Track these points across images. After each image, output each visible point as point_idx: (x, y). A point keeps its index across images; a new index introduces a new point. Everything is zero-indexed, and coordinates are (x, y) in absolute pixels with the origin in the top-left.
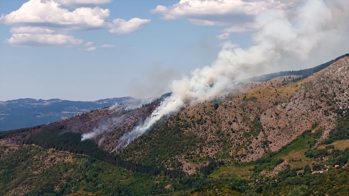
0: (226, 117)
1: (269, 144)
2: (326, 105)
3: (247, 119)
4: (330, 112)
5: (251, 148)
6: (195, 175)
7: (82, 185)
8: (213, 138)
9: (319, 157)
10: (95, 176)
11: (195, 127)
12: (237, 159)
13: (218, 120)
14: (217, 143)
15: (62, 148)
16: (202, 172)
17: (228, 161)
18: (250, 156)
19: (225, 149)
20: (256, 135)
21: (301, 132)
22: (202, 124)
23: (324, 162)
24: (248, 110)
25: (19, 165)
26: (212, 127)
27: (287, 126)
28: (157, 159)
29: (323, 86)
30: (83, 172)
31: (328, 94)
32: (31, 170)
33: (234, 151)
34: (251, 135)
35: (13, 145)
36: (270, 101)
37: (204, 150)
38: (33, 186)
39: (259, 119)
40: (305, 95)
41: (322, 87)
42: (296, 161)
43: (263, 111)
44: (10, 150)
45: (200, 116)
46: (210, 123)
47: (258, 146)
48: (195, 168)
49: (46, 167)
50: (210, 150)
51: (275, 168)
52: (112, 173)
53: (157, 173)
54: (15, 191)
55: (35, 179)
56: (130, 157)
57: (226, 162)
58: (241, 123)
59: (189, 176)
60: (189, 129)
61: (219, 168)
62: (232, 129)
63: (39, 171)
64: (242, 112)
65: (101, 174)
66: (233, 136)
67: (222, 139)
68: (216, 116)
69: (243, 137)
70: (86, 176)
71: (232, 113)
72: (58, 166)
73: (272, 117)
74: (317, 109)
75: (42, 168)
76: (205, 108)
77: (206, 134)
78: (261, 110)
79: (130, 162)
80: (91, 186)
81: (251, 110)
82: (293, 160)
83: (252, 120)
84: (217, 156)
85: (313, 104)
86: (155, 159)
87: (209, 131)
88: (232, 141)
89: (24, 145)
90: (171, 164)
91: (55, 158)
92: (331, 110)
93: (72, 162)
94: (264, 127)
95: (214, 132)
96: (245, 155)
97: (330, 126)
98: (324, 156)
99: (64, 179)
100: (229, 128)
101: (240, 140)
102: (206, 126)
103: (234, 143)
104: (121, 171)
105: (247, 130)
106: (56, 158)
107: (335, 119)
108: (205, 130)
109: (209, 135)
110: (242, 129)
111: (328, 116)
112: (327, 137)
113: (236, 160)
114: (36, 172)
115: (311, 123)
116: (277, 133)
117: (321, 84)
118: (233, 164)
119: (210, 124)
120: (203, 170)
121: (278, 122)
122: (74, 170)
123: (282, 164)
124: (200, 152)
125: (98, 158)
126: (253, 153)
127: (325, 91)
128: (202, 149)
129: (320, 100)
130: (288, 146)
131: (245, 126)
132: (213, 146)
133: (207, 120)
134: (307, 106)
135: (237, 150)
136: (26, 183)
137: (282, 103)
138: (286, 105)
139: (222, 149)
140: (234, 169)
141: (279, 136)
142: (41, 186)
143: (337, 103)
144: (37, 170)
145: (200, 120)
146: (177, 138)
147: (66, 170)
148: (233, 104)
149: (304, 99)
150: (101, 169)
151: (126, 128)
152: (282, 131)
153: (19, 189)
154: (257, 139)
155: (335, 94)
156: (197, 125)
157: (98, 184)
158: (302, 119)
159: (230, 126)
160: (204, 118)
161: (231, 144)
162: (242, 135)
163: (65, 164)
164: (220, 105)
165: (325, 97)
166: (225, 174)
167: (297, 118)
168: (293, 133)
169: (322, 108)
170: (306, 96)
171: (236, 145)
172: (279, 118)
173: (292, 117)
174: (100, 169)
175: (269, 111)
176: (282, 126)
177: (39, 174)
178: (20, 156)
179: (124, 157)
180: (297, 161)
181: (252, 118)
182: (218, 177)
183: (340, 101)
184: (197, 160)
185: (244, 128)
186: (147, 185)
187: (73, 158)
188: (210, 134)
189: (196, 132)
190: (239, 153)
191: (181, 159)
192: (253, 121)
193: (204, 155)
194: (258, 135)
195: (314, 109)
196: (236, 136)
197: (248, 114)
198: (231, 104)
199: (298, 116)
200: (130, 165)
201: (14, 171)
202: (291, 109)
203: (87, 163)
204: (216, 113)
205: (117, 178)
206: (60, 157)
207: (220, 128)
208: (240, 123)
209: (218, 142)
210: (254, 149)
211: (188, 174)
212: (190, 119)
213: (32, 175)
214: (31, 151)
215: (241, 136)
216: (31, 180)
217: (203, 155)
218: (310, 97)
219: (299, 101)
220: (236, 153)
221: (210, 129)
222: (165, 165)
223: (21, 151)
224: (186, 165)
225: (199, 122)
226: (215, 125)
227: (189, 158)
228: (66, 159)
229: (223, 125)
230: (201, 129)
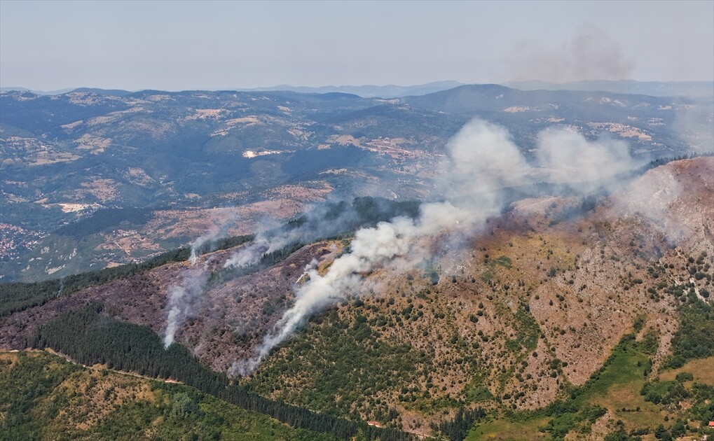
0: (460, 304)
1: (563, 369)
2: (649, 277)
3: (503, 308)
4: (661, 293)
5: (529, 377)
9: (673, 402)
10: (217, 437)
11: (401, 325)
12: (507, 402)
13: (445, 311)
14: (458, 365)
15: (122, 365)
16: (447, 434)
17: (492, 409)
18: (531, 395)
19: (478, 380)
20: (532, 345)
21: (616, 340)
22: (415, 319)
23: (683, 412)
24: (501, 287)
25: (37, 403)
26: (438, 328)
27: (585, 325)
28: (338, 399)
29: (633, 234)
30: (185, 426)
31: (646, 252)
32: (70, 420)
33: (498, 384)
34: (522, 346)
35: (4, 350)
36: (538, 268)
37: (435, 382)
39: (528, 309)
40: (602, 252)
41: (631, 234)
42: (629, 411)
43: (531, 290)
44: (2, 363)
45: (405, 299)
46: (432, 316)
47: (543, 373)
48: (428, 423)
49: (100, 411)
50: (447, 380)
51: (594, 428)
52: (249, 428)
53: (350, 434)
56: (276, 389)
57: (488, 411)
58: (495, 318)
60: (389, 328)
61: (479, 426)
62: (481, 333)
63: (88, 422)
64: (489, 293)
65: (226, 431)
66: (486, 347)
67: (466, 355)
68: (440, 301)
69: (506, 350)
71: (471, 296)
72: (126, 408)
73: (551, 304)
74: (632, 285)
75: (92, 413)
76: (412, 281)
77: (430, 343)
78: (526, 288)
79: (280, 401)
81: (507, 288)
82: (624, 410)
83: (515, 312)
84: (467, 396)
85: (623, 274)
86: (333, 399)
87: (433, 336)
88: (486, 360)
89: (29, 349)
90: (372, 411)
91: (113, 389)
92: (661, 287)
93: (152, 398)
94: (542, 328)
95: (445, 339)
96: (522, 395)
97: (669, 326)
98: (682, 400)
100: (473, 329)
101: (503, 358)
102: (424, 324)
103: (491, 364)
104: (268, 424)
105: (512, 335)
106: (116, 389)
107: (672, 308)
108: (426, 334)
109: (438, 345)
110: (500, 333)
111: (658, 301)
112: (670, 349)
113: (506, 406)
114: (83, 426)
115: (630, 318)
116: (571, 342)
117: (627, 227)
118: (502, 415)
119: (431, 320)
120: (445, 428)
121: (566, 316)
122: (165, 420)
123: (605, 418)
124: (430, 386)
125: (209, 391)
126: (535, 388)
127: (638, 245)
128: (431, 378)
129: (634, 264)
130: (602, 373)
131: (504, 325)
132: (452, 372)
133: (422, 310)
134: (612, 278)
135: (503, 382)
137: (564, 272)
138: (572, 277)
139: (471, 378)
140: (508, 426)
141: (577, 350)
143: (667, 270)
144: (84, 421)
145: (409, 310)
146: (369, 351)
147: (148, 421)
149: (604, 262)
150: (223, 420)
151: (247, 318)
152: (580, 338)
154: (535, 355)
155: (658, 250)
156: (405, 322)
158: (611, 309)
159: (475, 326)
160: (416, 307)
161: (488, 367)
162: (503, 347)
163: (140, 405)
164: (441, 274)
165: (642, 257)
166: (494, 439)
167: (600, 307)
168: (603, 342)
169: (641, 283)
170: (606, 255)
171: (498, 370)
172: (566, 307)
173: (590, 305)
174: (222, 421)
175: (541, 290)
176: (576, 324)
177: (93, 431)
178: (30, 379)
179: (262, 389)
180: (633, 411)
181: (513, 306)
183: (672, 267)
184: (427, 406)
185: (503, 330)
187: (152, 390)
188: (437, 343)
189: (407, 336)
190: (508, 389)
191: (391, 399)
192: (517, 314)
193: (438, 393)
194: (536, 347)
195: (628, 286)
196: (492, 349)
198: (463, 273)
199: (601, 302)
200: (282, 410)
201: (30, 420)
202: (585, 287)
203: (190, 403)
204: (438, 293)
206: (124, 387)
207: (456, 330)
209: (459, 362)
210: (536, 380)
211: (417, 438)
212: (385, 304)
213: (79, 435)
214: (51, 367)
215: (503, 349)
217: (435, 392)
218: (613, 258)
219: (595, 267)
220: (502, 389)
221: (434, 330)
222: (361, 414)
223: (28, 366)
224: (408, 417)
225: (407, 313)
226: (443, 322)
227: (408, 399)
228: (139, 391)
229: (460, 321)
230: (415, 331)
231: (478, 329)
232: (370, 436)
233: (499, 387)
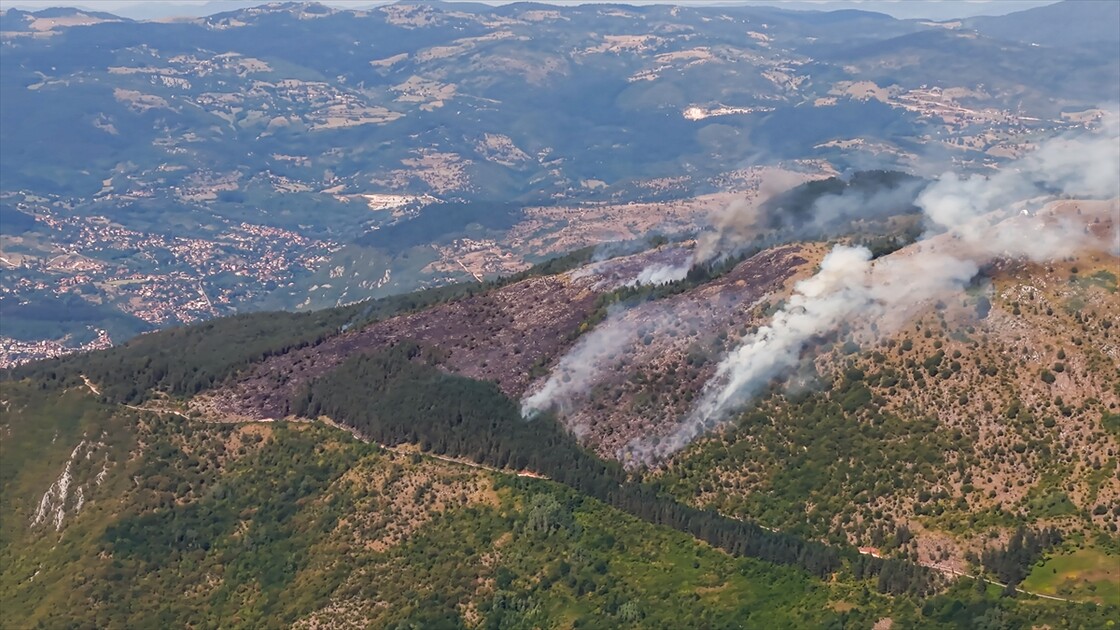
0: (1025, 351)
3: (1099, 359)
6: (968, 584)
7: (559, 603)
8: (1001, 434)
10: (602, 569)
11: (922, 385)
12: (1099, 520)
13: (999, 362)
14: (1018, 456)
15: (445, 445)
16: (995, 572)
17: (1075, 531)
19: (1051, 481)
22: (947, 376)
24: (1096, 324)
25: (301, 507)
26: (986, 390)
28: (811, 508)
30: (548, 549)
32: (355, 534)
33: (1085, 486)
35: (250, 419)
37: (977, 482)
38: (380, 601)
44: (246, 439)
45: (931, 341)
46: (976, 372)
48: (960, 554)
49: (405, 522)
50: (998, 480)
52: (657, 555)
53: (828, 568)
54: (322, 623)
55: (384, 572)
56: (706, 490)
57: (1067, 534)
58: (1085, 376)
59: (947, 585)
60: (902, 391)
61: (1049, 559)
62: (1059, 402)
63: (386, 539)
64: (1076, 333)
65: (617, 560)
66: (1067, 426)
67: (1033, 438)
68: (990, 347)
69: (1103, 431)
70: (566, 569)
71: (1045, 338)
72: (450, 518)
75: (393, 525)
76: (943, 311)
77: (971, 416)
79: (712, 512)
80: (598, 610)
81: (1107, 325)
84: (1031, 507)
86: (801, 508)
87: (977, 405)
88: (1067, 446)
89: (291, 418)
90: (868, 530)
91: (429, 486)
93: (495, 502)
95: (996, 410)
99: (486, 577)
100: (1046, 394)
101: (1096, 444)
102: (962, 384)
103: (1075, 455)
104: (690, 549)
105: (1112, 406)
106: (435, 485)
108: (964, 402)
109: (984, 422)
110: (1093, 401)
113: (1098, 526)
114: (377, 546)
118: (1092, 542)
119: (975, 378)
120: (992, 561)
122: (516, 538)
124: (967, 489)
125: (591, 492)
128: (970, 475)
131: (1099, 389)
132: (1007, 466)
133: (960, 360)
135: (1095, 485)
136: (355, 592)
139: (1039, 478)
140: (1101, 560)
142: (412, 604)
144: (379, 537)
145: (937, 360)
146: (867, 428)
147: (487, 540)
148: (1039, 299)
150: (614, 541)
151: (660, 370)
153: (332, 615)
156: (929, 381)
157: (622, 603)
159: (1049, 388)
160: (949, 354)
161: (1069, 460)
162: (1096, 426)
163: (474, 513)
164: (994, 299)
166: (1077, 581)
171: (1088, 465)
174: (611, 541)
177: (393, 555)
178: (291, 467)
179: (682, 491)
181: (1118, 356)
182: (1054, 592)
184: (962, 522)
185: (1098, 396)
186: (807, 617)
187: (496, 489)
188: (983, 416)
189: (932, 405)
190: (1104, 498)
191: (901, 511)
193: (982, 501)
196: (1077, 429)
197: (1100, 338)
198: (1032, 298)
200: (714, 527)
201: (289, 535)
203: (558, 512)
204: (987, 331)
205: (683, 580)
206: (448, 482)
207: (1016, 396)
208: (1080, 377)
209: (1020, 449)
211: (942, 577)
212: (895, 349)
213: (370, 561)
214: (327, 447)
215: (1096, 429)
216: (371, 577)
217: (977, 500)
220: (1093, 497)
221: (979, 395)
222: (848, 534)
223: (288, 445)
224: (928, 542)
225: (932, 365)
226: (994, 381)
227: (930, 510)
228: (472, 489)
229: (1023, 381)
230: (946, 395)
231: (1055, 393)
232: (862, 573)
233: (1088, 493)
